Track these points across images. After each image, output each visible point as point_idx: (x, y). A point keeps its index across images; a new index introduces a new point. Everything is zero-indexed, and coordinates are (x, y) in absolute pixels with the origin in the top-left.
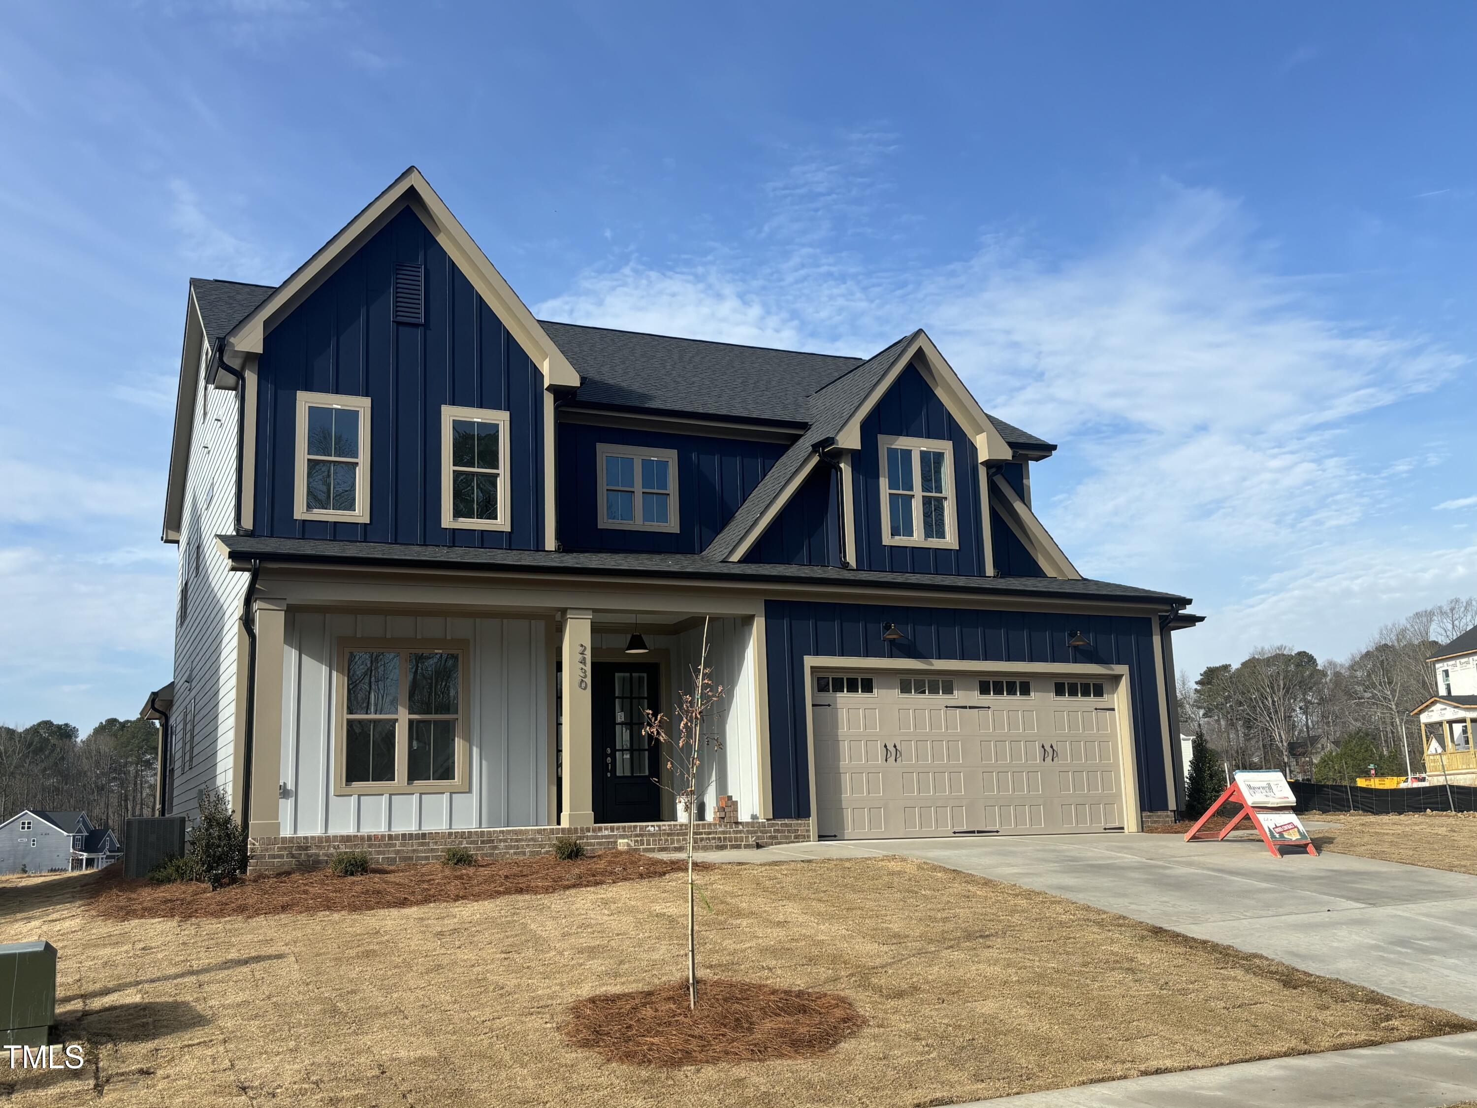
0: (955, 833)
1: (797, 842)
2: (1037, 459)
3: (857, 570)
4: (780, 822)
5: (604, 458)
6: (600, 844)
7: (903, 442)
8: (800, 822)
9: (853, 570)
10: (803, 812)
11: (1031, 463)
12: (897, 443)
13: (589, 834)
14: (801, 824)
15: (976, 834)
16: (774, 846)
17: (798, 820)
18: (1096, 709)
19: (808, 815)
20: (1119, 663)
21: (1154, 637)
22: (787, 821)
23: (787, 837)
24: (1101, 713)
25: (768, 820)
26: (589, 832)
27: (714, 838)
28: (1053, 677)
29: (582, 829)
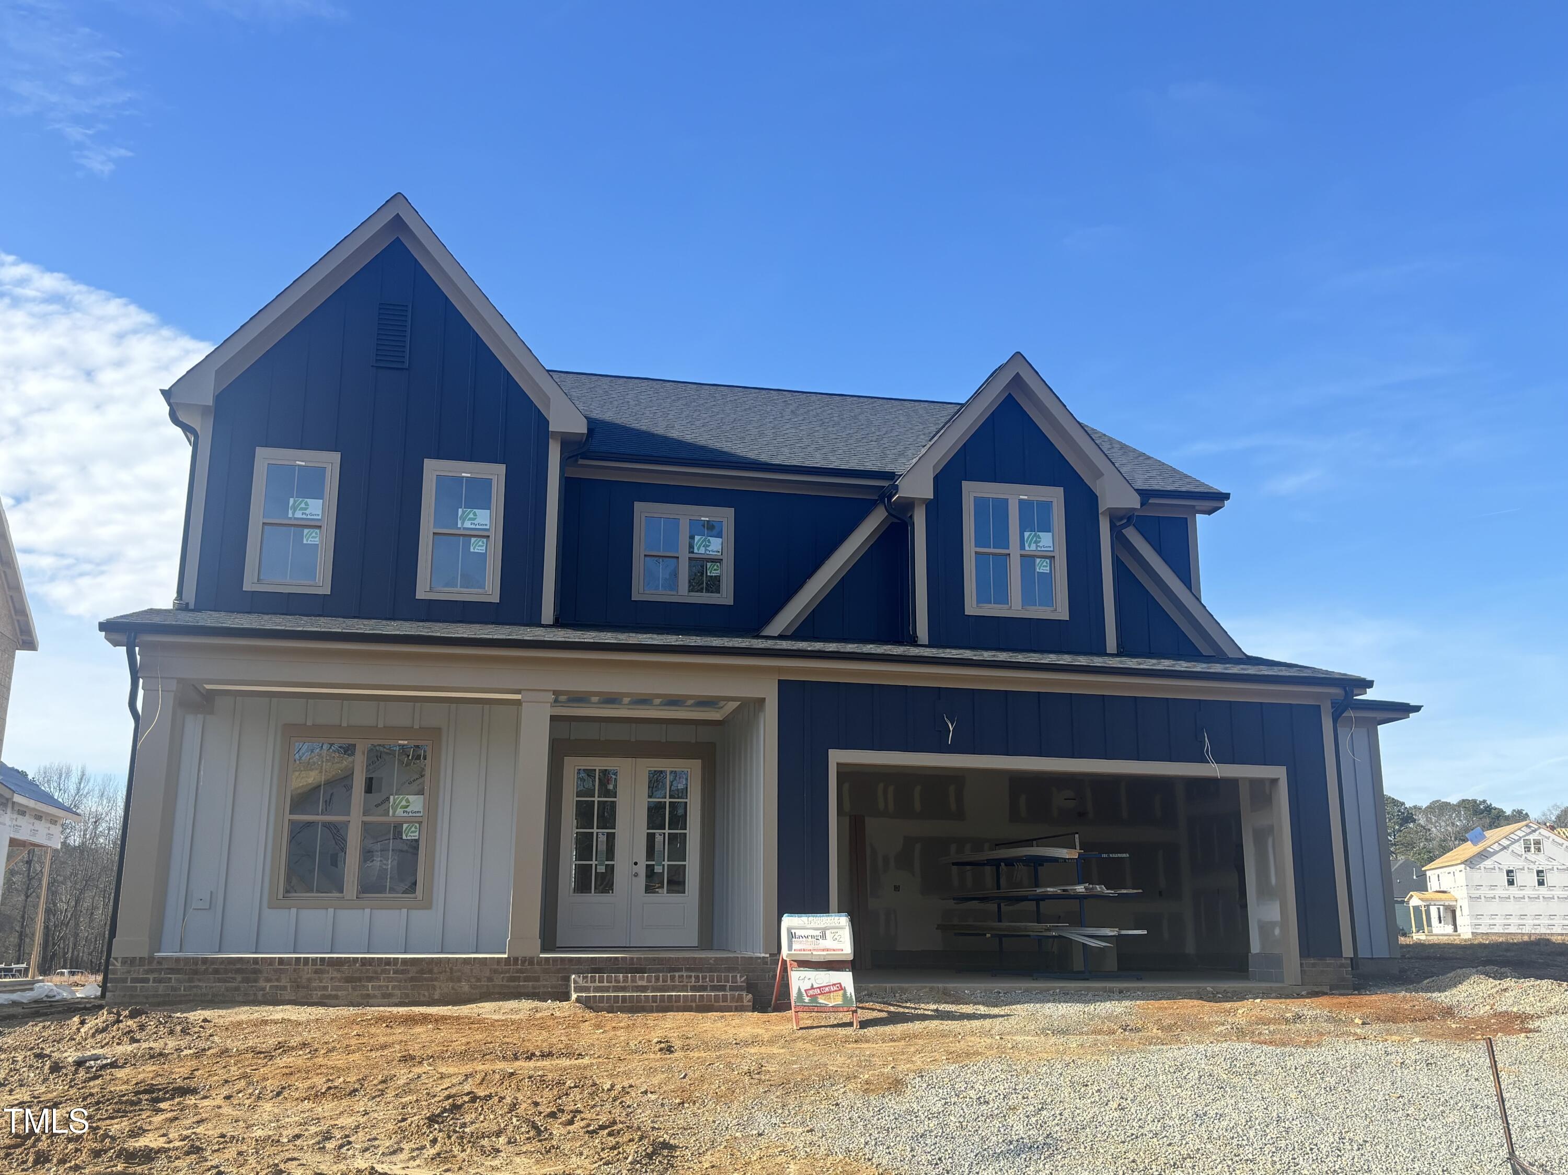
2: (1210, 512)
5: (643, 518)
7: (994, 490)
11: (1199, 517)
12: (988, 491)
25: (771, 955)
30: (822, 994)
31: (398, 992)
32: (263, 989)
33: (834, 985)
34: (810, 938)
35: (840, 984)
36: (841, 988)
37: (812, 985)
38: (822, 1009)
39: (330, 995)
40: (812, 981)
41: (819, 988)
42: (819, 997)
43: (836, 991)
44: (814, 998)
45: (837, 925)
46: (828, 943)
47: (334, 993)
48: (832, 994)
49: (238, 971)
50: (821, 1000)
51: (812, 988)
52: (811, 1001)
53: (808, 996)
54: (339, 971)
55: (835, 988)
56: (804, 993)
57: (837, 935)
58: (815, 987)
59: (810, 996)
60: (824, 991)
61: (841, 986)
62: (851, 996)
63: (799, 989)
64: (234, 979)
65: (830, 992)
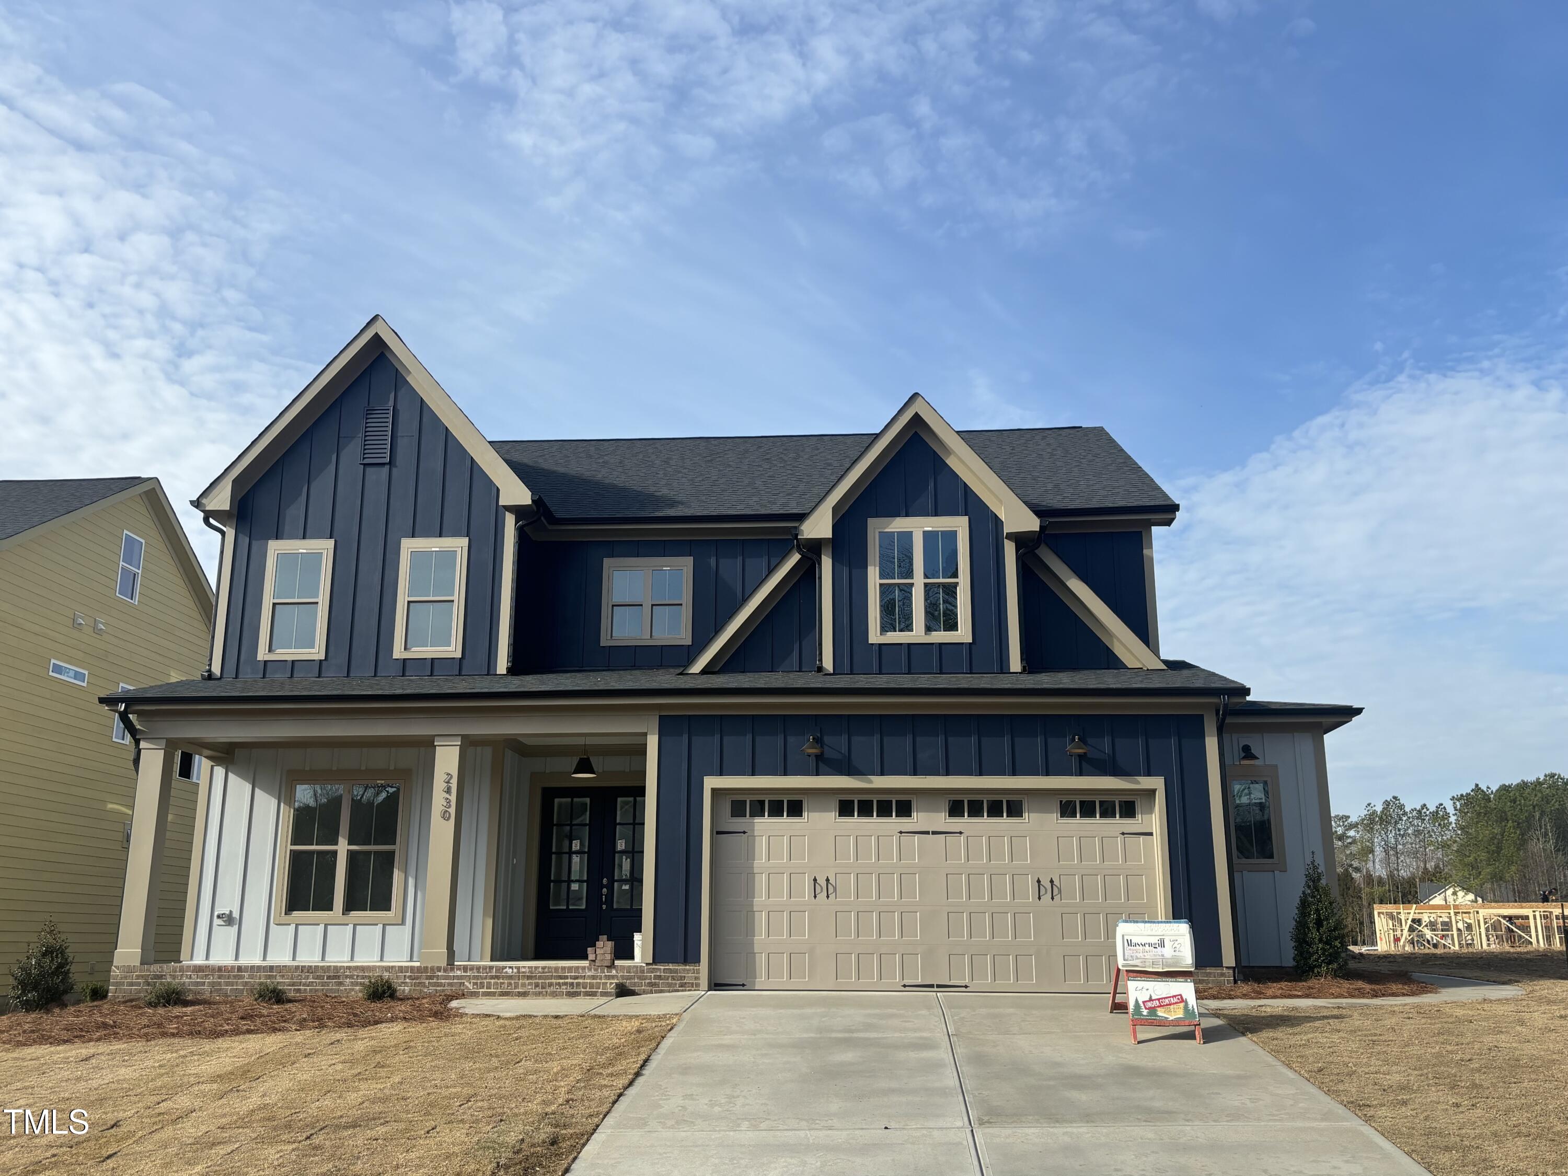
0: (905, 986)
1: (682, 991)
3: (834, 674)
4: (662, 967)
5: (611, 572)
6: (450, 984)
7: (899, 525)
8: (688, 967)
9: (830, 674)
10: (690, 956)
11: (1155, 529)
12: (891, 526)
13: (440, 974)
14: (689, 970)
15: (935, 989)
16: (654, 995)
17: (686, 965)
18: (1123, 834)
19: (697, 961)
20: (1149, 774)
21: (1207, 739)
22: (671, 966)
23: (670, 985)
24: (1130, 840)
25: (647, 964)
26: (440, 971)
27: (566, 984)
28: (1056, 794)
29: (432, 969)
30: (1161, 1006)
33: (1175, 996)
34: (1147, 946)
35: (1181, 995)
36: (1182, 1000)
37: (1151, 997)
38: (1163, 1023)
40: (1151, 992)
41: (1159, 1000)
42: (1159, 1009)
43: (1176, 1003)
44: (1152, 1010)
45: (1176, 932)
46: (1168, 952)
48: (1172, 1006)
50: (1161, 1013)
51: (1151, 1000)
52: (1150, 1014)
53: (1146, 1008)
55: (1176, 1000)
56: (1142, 1005)
57: (1177, 943)
58: (1153, 998)
59: (1149, 1008)
60: (1163, 1003)
61: (1182, 997)
62: (1193, 1009)
63: (1137, 1001)
65: (1170, 1005)
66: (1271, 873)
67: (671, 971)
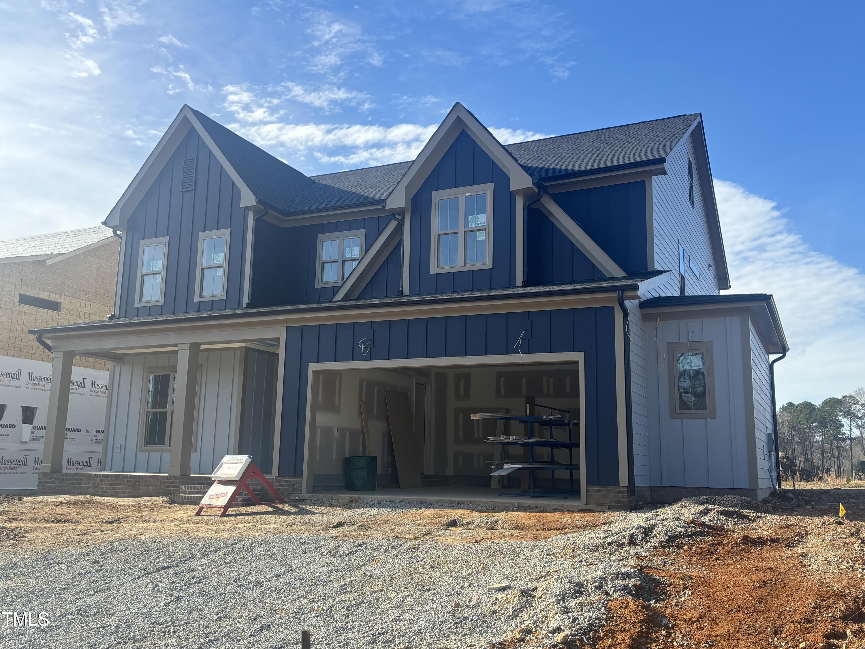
3: (409, 295)
4: (283, 479)
8: (296, 479)
10: (297, 472)
19: (301, 475)
22: (287, 479)
25: (275, 477)
31: (127, 491)
32: (84, 487)
39: (105, 491)
41: (217, 495)
47: (106, 490)
49: (76, 479)
54: (108, 480)
64: (75, 483)
66: (704, 420)
67: (287, 481)
